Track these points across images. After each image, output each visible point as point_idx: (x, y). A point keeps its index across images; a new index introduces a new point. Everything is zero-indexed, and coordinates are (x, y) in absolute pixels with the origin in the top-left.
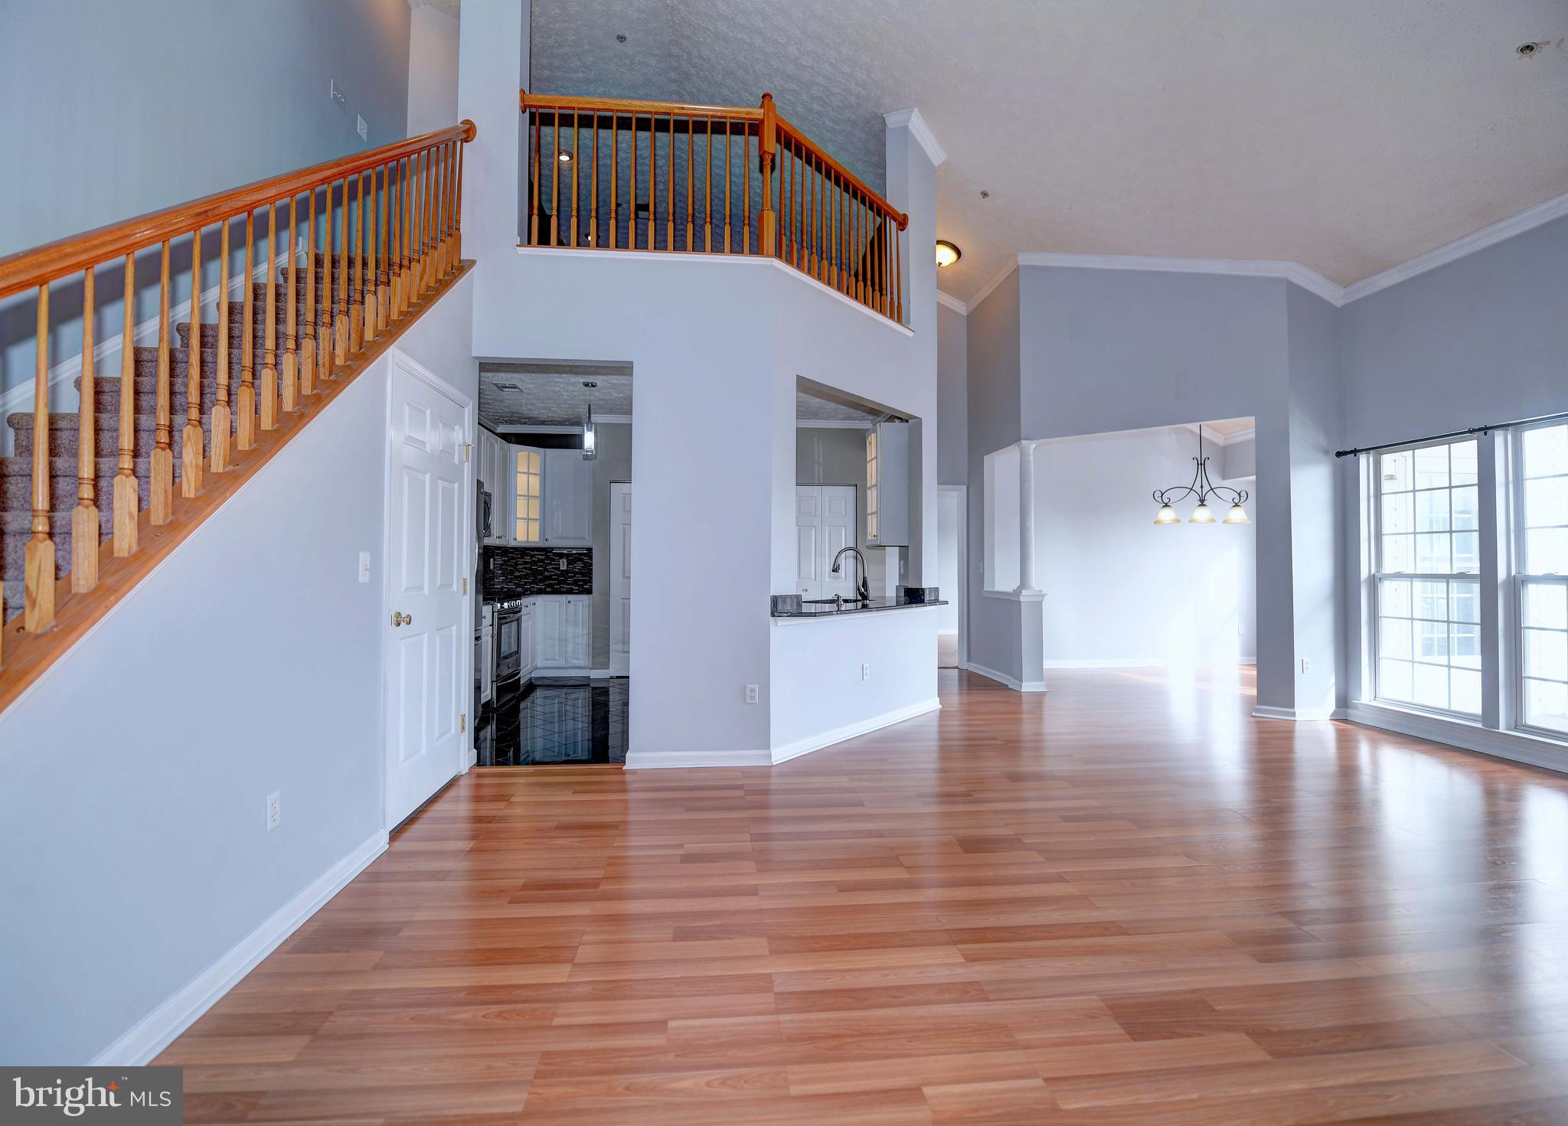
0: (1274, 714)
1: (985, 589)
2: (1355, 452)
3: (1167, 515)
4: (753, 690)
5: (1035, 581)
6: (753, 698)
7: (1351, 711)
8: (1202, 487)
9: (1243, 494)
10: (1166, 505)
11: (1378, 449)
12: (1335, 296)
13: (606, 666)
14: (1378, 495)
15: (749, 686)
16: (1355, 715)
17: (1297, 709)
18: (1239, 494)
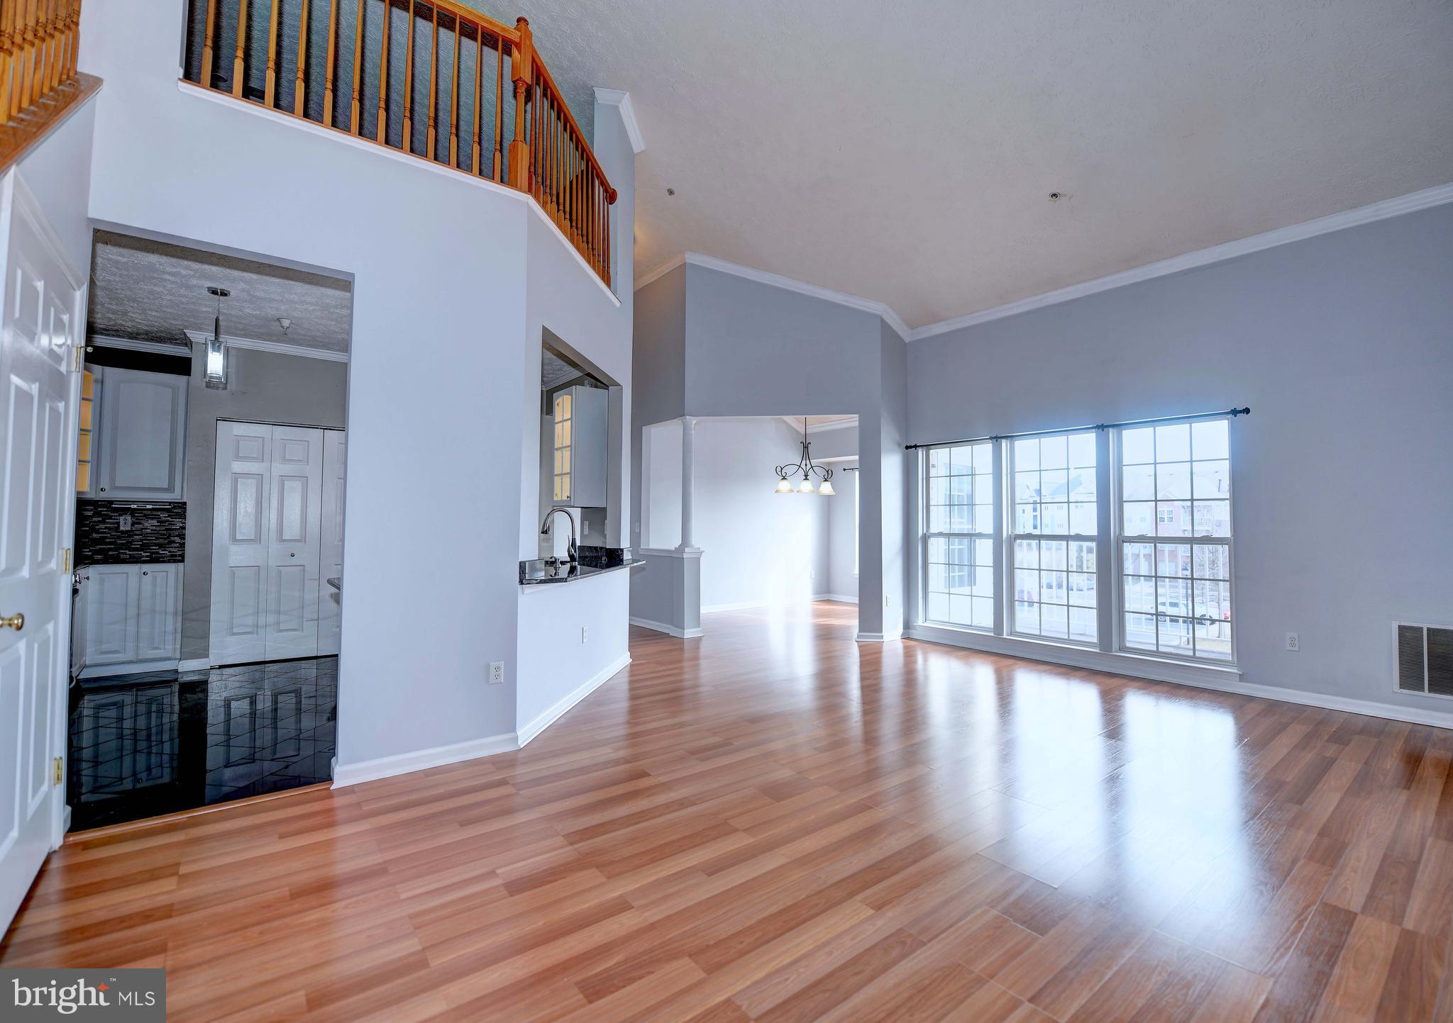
0: (870, 639)
1: (642, 547)
2: (916, 446)
3: (784, 486)
4: (497, 668)
5: (696, 540)
6: (497, 677)
7: (912, 631)
8: (806, 465)
9: (830, 472)
10: (784, 478)
11: (928, 446)
12: (906, 335)
13: (204, 654)
14: (928, 478)
15: (493, 665)
16: (915, 634)
17: (884, 633)
18: (828, 472)
